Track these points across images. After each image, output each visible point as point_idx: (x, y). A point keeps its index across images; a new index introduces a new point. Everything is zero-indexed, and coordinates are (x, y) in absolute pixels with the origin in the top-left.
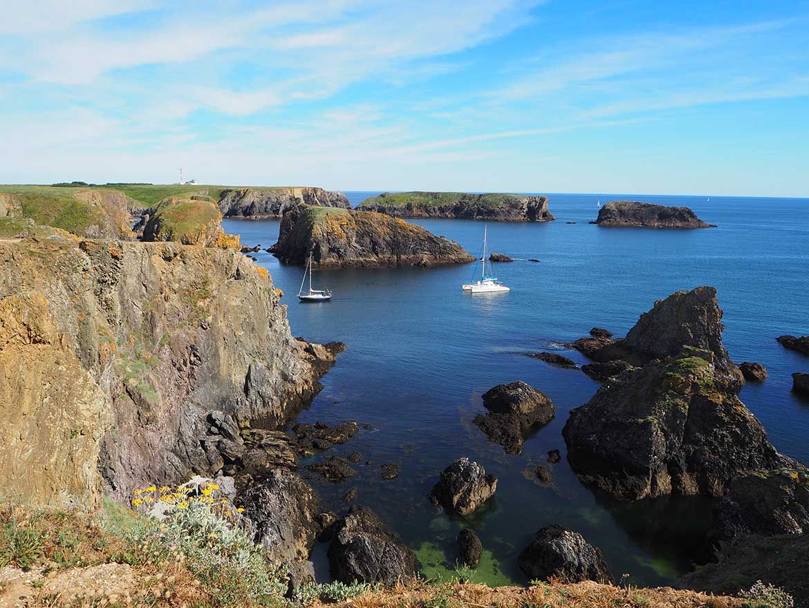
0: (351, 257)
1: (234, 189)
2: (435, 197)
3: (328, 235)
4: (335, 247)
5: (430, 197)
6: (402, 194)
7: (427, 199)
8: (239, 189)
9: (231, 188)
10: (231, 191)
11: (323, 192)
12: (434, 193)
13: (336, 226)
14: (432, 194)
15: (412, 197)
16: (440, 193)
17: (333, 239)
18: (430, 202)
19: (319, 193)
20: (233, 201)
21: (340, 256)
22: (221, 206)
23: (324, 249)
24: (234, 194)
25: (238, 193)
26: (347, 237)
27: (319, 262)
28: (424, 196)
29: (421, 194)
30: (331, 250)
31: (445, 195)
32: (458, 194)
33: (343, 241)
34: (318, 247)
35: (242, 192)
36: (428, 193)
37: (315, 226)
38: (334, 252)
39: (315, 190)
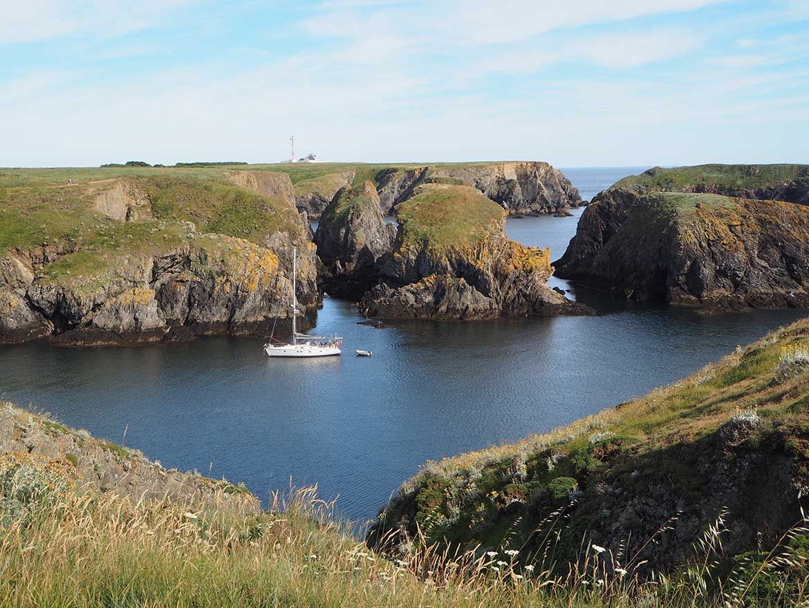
0: (760, 286)
1: (398, 167)
2: (748, 174)
3: (709, 245)
4: (728, 268)
5: (738, 173)
6: (685, 168)
7: (731, 177)
8: (411, 168)
9: (394, 167)
10: (395, 170)
11: (550, 170)
12: (744, 166)
13: (722, 228)
14: (741, 168)
15: (705, 175)
16: (756, 166)
17: (722, 253)
18: (739, 182)
19: (542, 171)
20: (402, 187)
21: (737, 285)
22: (382, 196)
23: (707, 271)
24: (403, 176)
25: (410, 173)
26: (746, 249)
27: (699, 297)
28: (726, 172)
29: (719, 168)
30: (720, 273)
31: (767, 169)
32: (792, 166)
33: (741, 256)
34: (695, 268)
35: (417, 173)
36: (734, 166)
37: (681, 229)
38: (726, 276)
39: (536, 165)
